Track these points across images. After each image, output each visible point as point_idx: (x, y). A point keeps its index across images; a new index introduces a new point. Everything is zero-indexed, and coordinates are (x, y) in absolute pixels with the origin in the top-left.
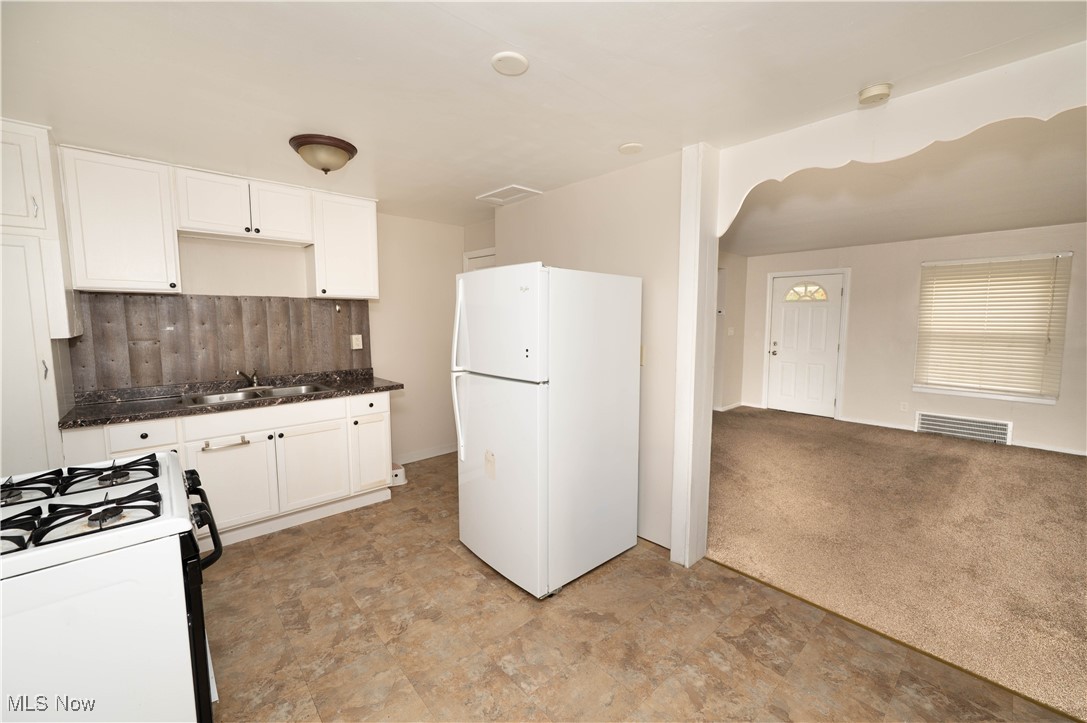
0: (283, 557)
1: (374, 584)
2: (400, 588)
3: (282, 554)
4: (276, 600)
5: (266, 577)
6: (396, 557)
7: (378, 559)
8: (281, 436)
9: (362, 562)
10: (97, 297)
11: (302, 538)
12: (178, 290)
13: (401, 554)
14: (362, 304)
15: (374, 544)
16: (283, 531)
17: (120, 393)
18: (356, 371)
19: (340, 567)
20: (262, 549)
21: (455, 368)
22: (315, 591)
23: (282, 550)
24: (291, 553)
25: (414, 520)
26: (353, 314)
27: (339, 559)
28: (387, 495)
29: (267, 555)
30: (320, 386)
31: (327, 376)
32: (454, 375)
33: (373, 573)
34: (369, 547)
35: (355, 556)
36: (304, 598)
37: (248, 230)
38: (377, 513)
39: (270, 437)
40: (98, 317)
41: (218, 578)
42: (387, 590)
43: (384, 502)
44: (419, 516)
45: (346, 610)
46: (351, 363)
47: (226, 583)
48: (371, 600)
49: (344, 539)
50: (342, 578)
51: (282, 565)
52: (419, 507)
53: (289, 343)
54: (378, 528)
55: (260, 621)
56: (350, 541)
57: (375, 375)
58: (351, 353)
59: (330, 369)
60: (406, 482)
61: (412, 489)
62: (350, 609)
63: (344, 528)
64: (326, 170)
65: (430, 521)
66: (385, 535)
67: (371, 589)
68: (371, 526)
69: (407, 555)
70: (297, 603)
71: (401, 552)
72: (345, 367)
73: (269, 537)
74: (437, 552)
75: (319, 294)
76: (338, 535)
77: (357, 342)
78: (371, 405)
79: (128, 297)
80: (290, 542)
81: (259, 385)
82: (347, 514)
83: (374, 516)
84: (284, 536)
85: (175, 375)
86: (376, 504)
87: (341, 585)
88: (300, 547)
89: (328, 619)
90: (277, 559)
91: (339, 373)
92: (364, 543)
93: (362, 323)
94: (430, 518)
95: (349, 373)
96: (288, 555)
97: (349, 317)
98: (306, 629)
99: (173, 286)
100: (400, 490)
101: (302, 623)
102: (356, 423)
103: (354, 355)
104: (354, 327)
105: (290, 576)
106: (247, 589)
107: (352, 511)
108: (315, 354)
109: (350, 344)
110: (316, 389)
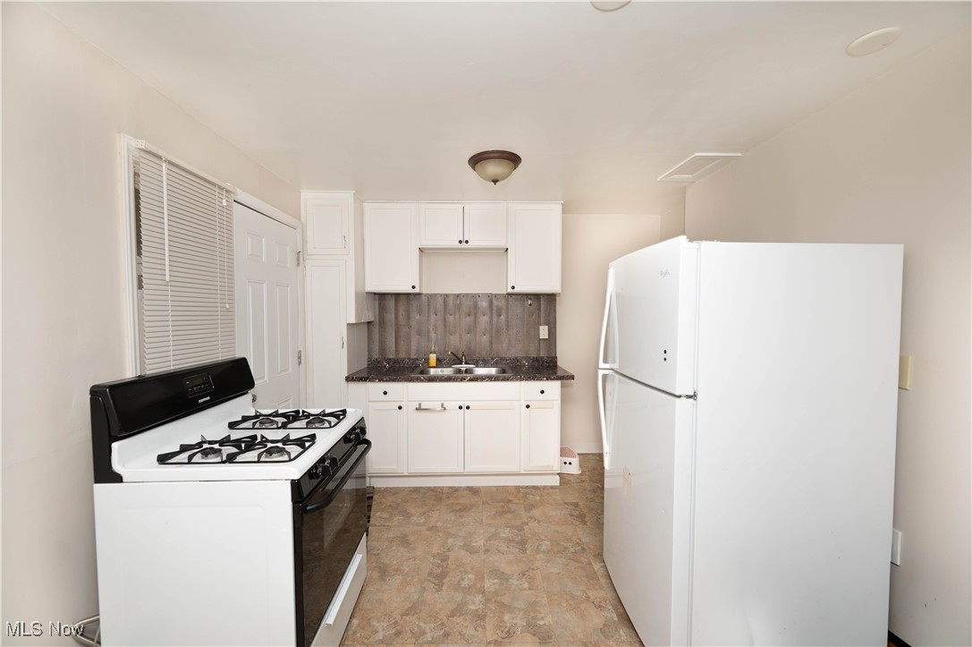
0: (456, 511)
1: (507, 570)
2: (526, 585)
3: (457, 508)
4: (435, 549)
5: (439, 524)
6: (538, 550)
7: (522, 544)
8: (468, 408)
9: (509, 541)
10: (382, 296)
11: (476, 500)
12: (417, 290)
13: (543, 548)
14: (551, 298)
15: (525, 527)
16: (468, 487)
17: (388, 361)
18: (542, 358)
19: (490, 539)
20: (448, 498)
21: (602, 365)
22: (463, 553)
23: (459, 504)
24: (464, 509)
25: (572, 515)
26: (542, 306)
27: (493, 530)
28: (555, 481)
29: (448, 505)
30: (507, 369)
31: (518, 361)
32: (601, 373)
33: (511, 557)
34: (521, 529)
35: (505, 533)
36: (452, 555)
37: (460, 242)
38: (541, 496)
39: (461, 408)
40: (382, 309)
41: (413, 511)
42: (515, 582)
43: (552, 487)
44: (577, 513)
45: (475, 584)
46: (539, 351)
47: (415, 519)
48: (497, 586)
49: (505, 513)
50: (487, 551)
51: (453, 518)
52: (581, 503)
53: (491, 331)
54: (536, 513)
55: (417, 562)
56: (508, 516)
57: (558, 364)
58: (539, 343)
59: (520, 355)
60: (579, 472)
61: (583, 481)
62: (479, 585)
63: (510, 501)
64: (495, 181)
65: (585, 523)
66: (539, 522)
67: (503, 573)
68: (531, 507)
69: (549, 551)
70: (445, 559)
71: (546, 545)
72: (534, 355)
73: (455, 490)
74: (578, 561)
75: (510, 290)
76: (503, 507)
77: (544, 332)
78: (542, 392)
79: (397, 296)
80: (467, 500)
81: (466, 363)
82: (518, 488)
83: (538, 498)
84: (466, 492)
85: (418, 352)
86: (545, 487)
87: (483, 557)
88: (473, 506)
89: (457, 587)
90: (453, 511)
91: (527, 358)
92: (519, 523)
93: (549, 316)
94: (587, 519)
95: (536, 360)
96: (461, 510)
97: (539, 310)
98: (439, 587)
99: (413, 287)
100: (571, 478)
101: (439, 579)
102: (528, 406)
103: (542, 344)
104: (542, 319)
105: (453, 531)
106: (423, 528)
107: (522, 487)
108: (509, 341)
109: (538, 334)
110: (504, 372)
